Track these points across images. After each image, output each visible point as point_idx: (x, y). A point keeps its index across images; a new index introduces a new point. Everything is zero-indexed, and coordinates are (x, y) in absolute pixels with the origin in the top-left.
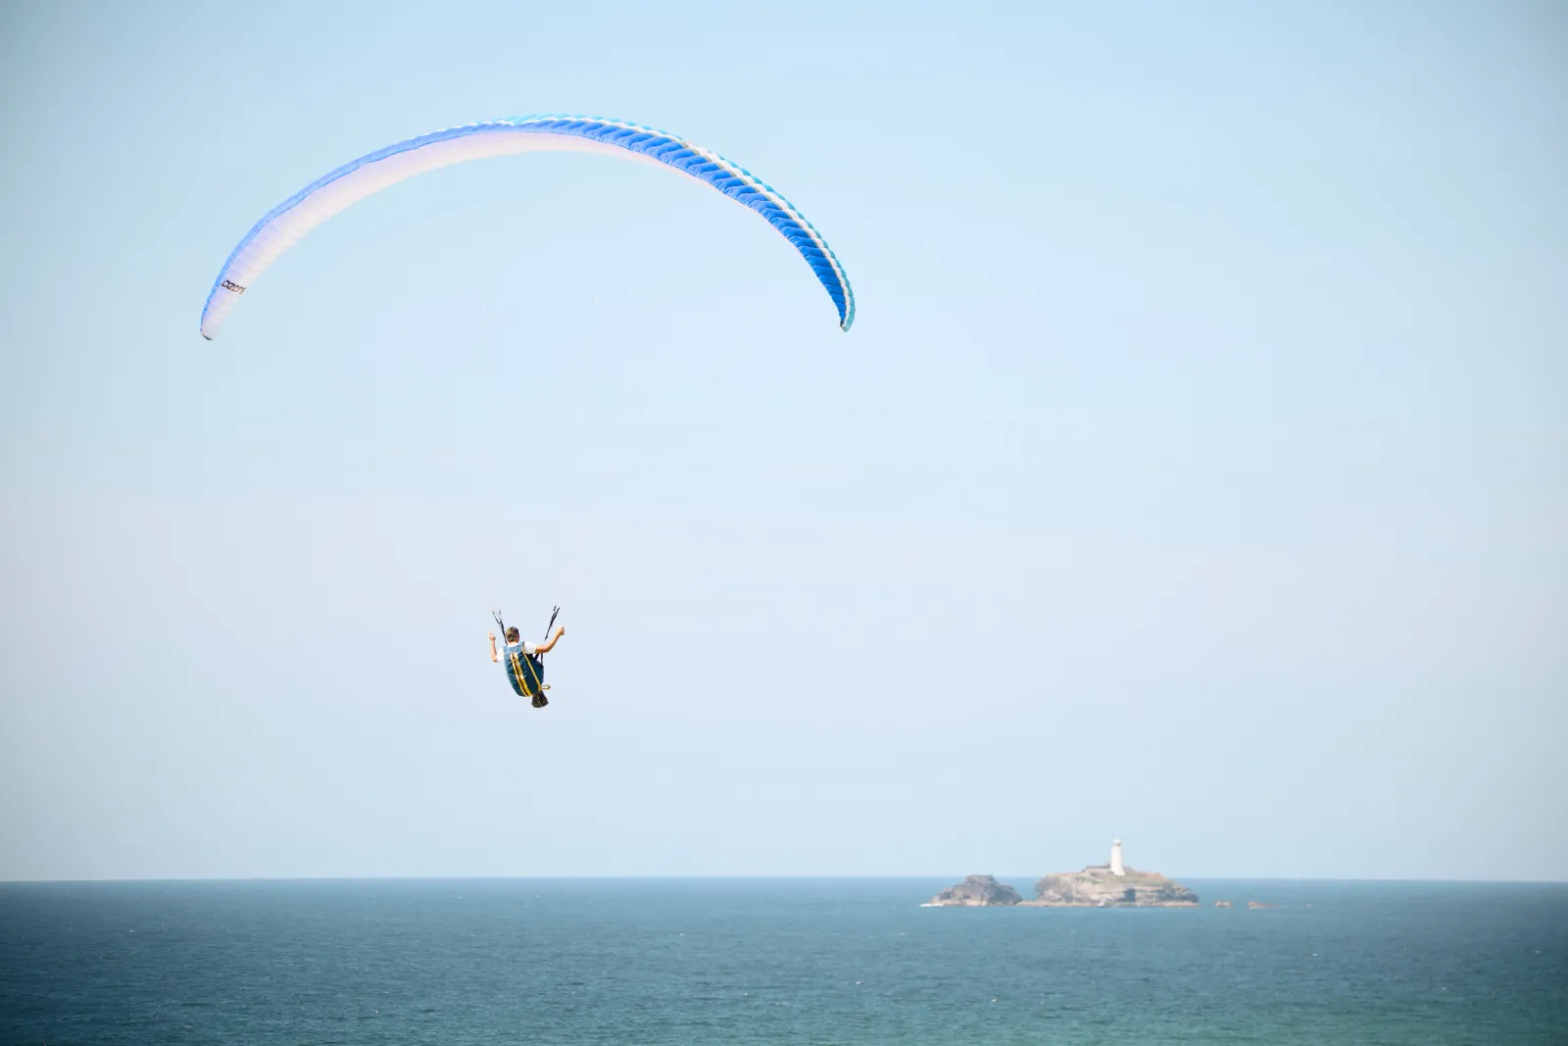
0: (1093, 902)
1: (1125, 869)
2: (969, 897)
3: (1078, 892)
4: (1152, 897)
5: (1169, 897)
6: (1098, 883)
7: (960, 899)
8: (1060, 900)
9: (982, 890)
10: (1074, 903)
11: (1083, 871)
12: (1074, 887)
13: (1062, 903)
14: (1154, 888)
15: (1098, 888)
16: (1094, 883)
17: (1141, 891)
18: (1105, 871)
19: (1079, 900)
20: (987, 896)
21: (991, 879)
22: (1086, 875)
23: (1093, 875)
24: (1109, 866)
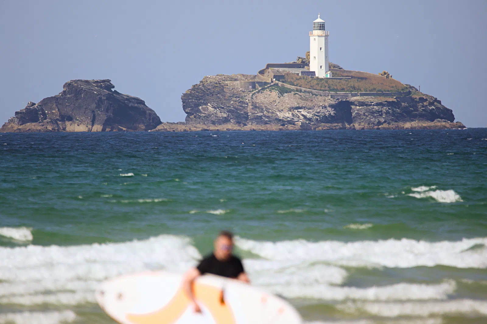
0: (282, 122)
1: (332, 67)
2: (70, 119)
3: (255, 107)
4: (380, 113)
5: (409, 115)
6: (288, 91)
7: (54, 122)
8: (226, 120)
9: (94, 106)
10: (250, 127)
11: (262, 72)
12: (248, 99)
13: (231, 126)
14: (382, 99)
15: (289, 100)
16: (283, 91)
17: (362, 104)
18: (299, 71)
19: (259, 120)
20: (102, 116)
21: (107, 85)
22: (268, 78)
23: (278, 77)
24: (305, 63)
